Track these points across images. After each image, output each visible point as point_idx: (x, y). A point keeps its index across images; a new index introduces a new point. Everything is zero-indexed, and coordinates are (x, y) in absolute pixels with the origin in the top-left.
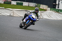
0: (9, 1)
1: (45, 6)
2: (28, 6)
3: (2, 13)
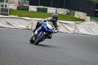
0: (26, 6)
2: (56, 13)
3: (14, 25)
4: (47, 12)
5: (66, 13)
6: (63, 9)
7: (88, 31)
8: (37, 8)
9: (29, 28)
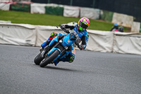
1: (126, 16)
4: (62, 15)
5: (98, 16)
6: (92, 10)
7: (136, 48)
8: (46, 7)
9: (31, 43)
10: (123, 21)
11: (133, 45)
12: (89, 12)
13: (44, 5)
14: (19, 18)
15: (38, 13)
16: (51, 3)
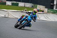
1: (42, 6)
2: (24, 6)
8: (12, 3)
9: (6, 16)
10: (41, 8)
11: (45, 17)
12: (28, 4)
13: (11, 2)
14: (2, 7)
15: (9, 5)
16: (14, 1)
